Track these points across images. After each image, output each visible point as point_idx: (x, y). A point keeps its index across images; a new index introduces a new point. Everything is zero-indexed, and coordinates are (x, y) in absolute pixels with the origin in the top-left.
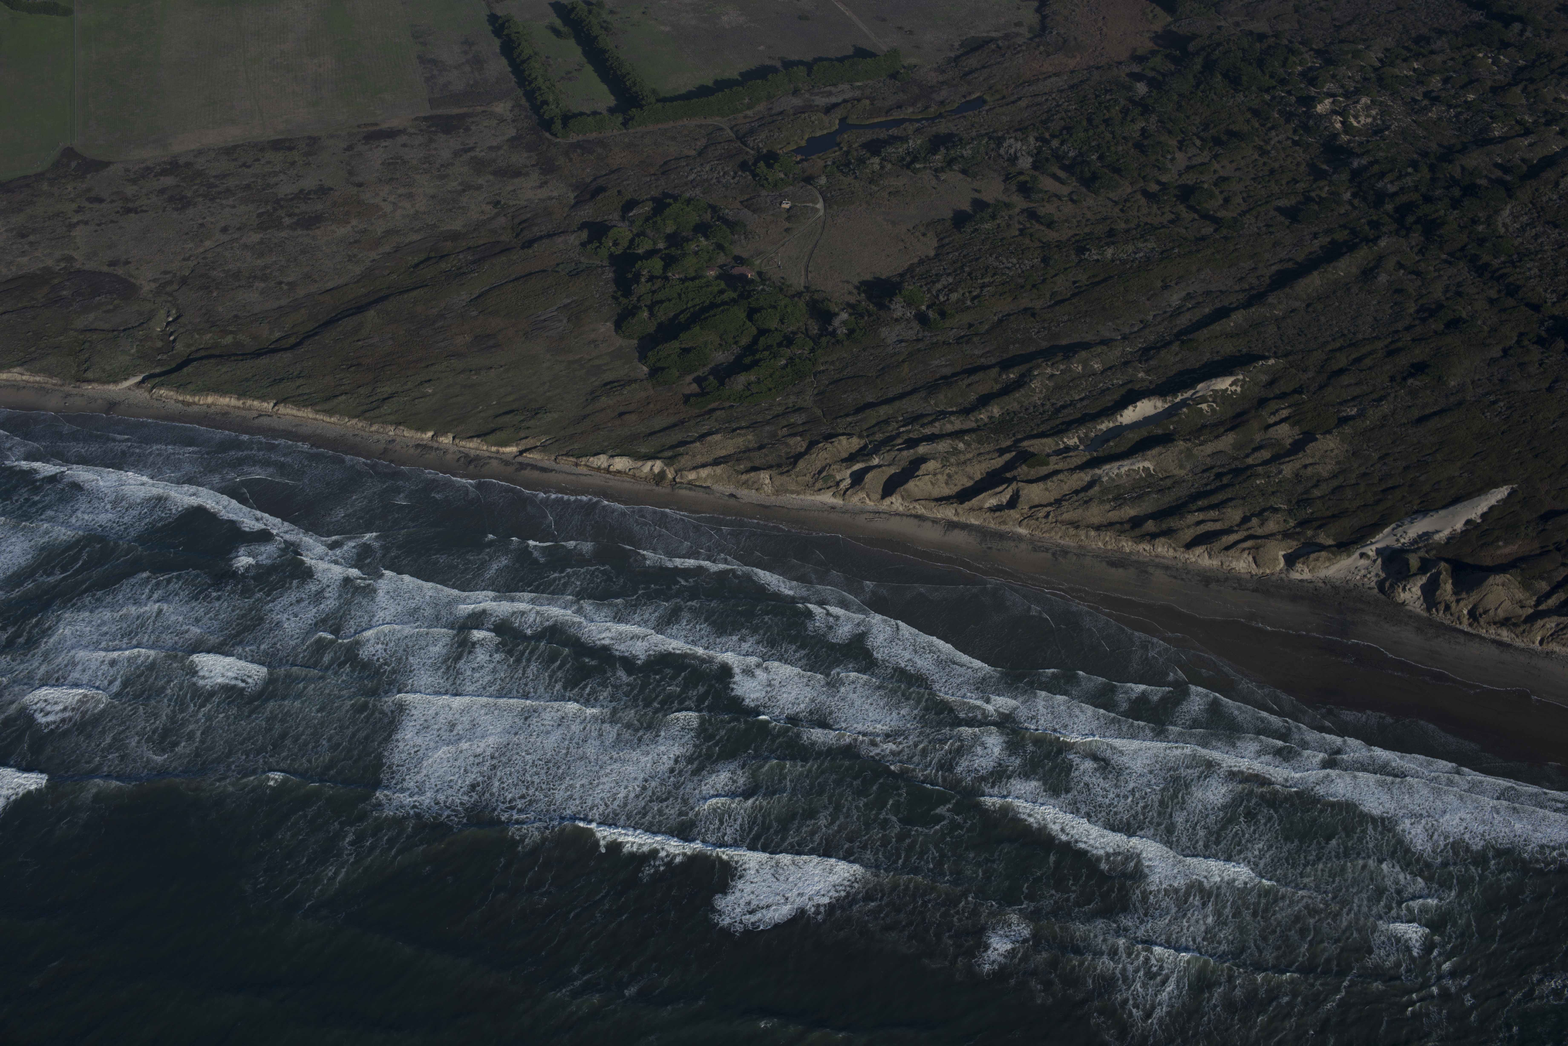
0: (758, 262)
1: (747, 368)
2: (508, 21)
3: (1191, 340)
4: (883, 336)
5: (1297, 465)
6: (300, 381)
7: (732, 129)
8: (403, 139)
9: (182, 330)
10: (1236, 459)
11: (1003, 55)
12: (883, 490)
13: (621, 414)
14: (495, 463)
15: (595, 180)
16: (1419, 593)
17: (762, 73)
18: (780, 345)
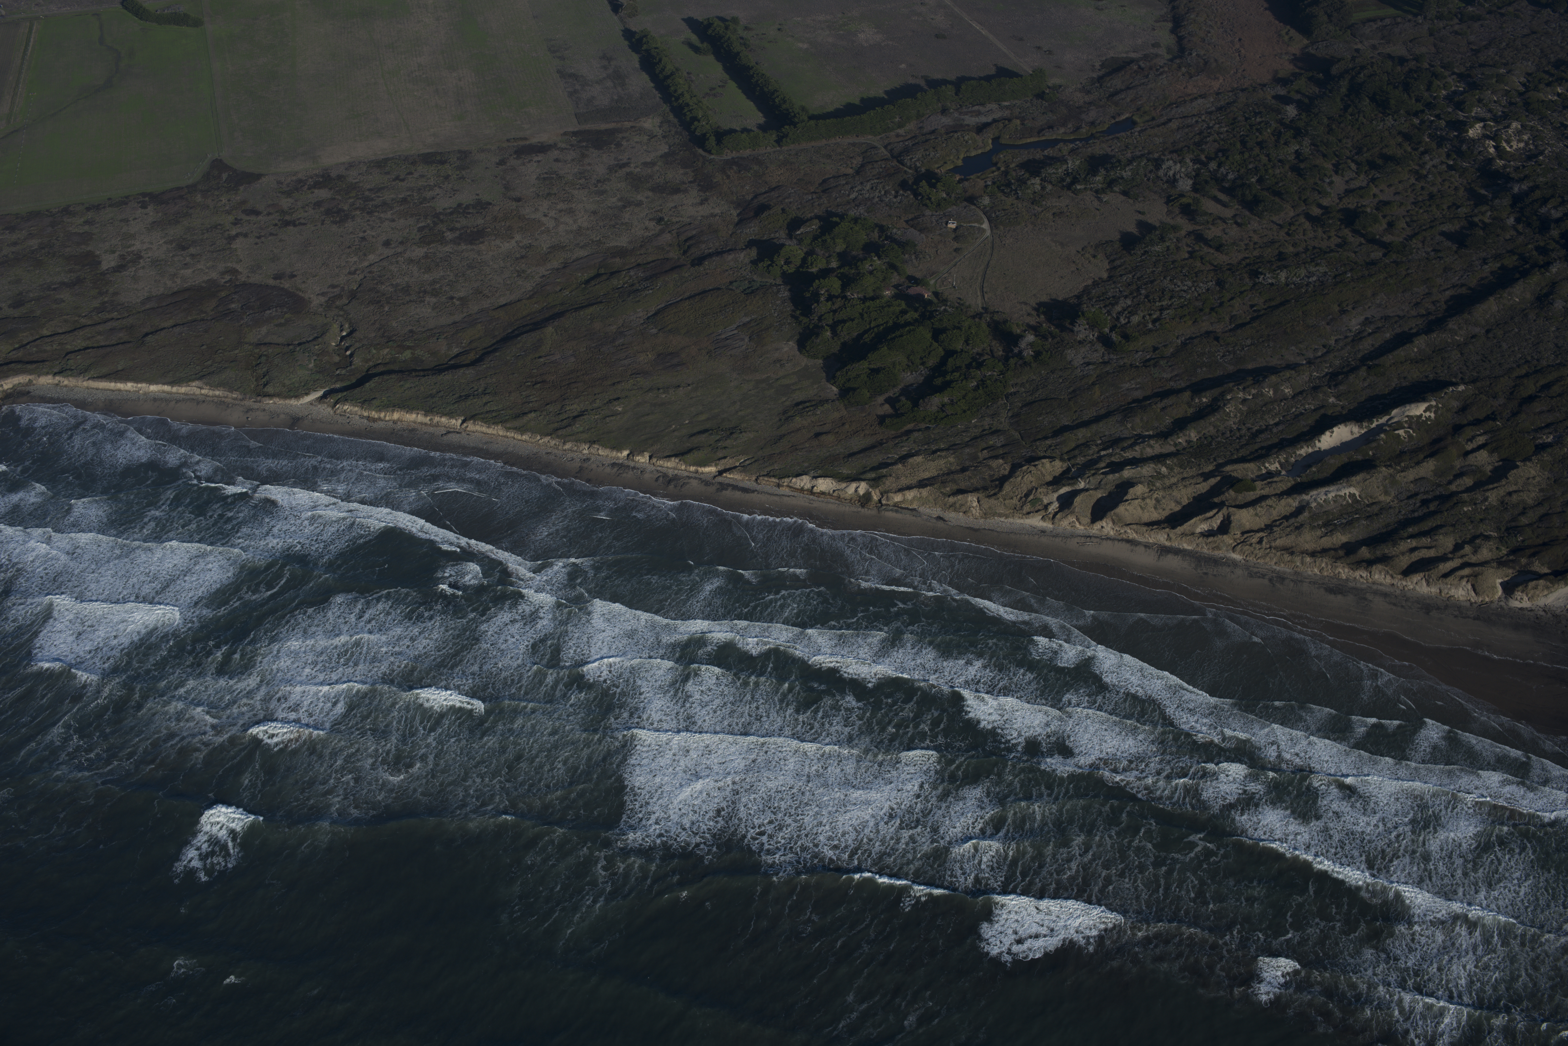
0: (932, 282)
1: (940, 389)
2: (646, 36)
3: (1377, 365)
4: (1069, 358)
5: (1502, 492)
6: (486, 399)
7: (885, 147)
8: (555, 153)
9: (357, 345)
10: (1439, 485)
11: (1147, 76)
12: (1093, 514)
13: (817, 435)
14: (694, 483)
15: (755, 197)
17: (908, 91)
18: (969, 366)
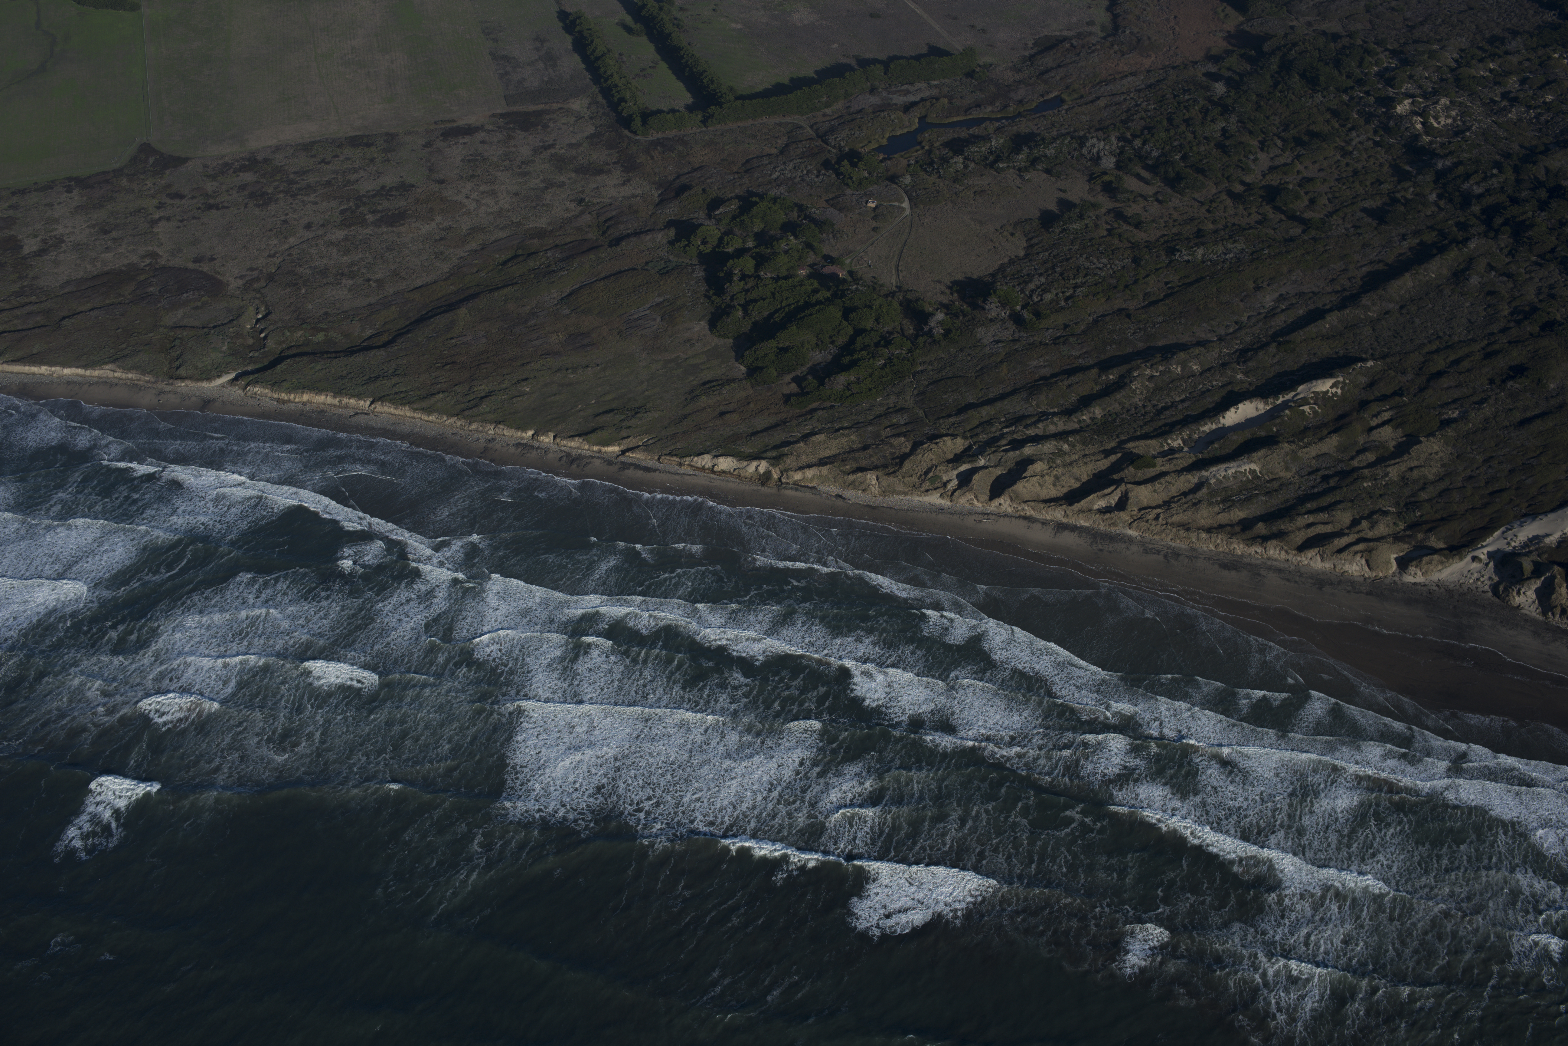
0: (848, 261)
1: (846, 368)
2: (579, 18)
3: (1287, 342)
4: (979, 336)
5: (1403, 467)
6: (395, 380)
7: (811, 127)
8: (481, 135)
9: (272, 327)
10: (1341, 461)
11: (1079, 54)
12: (991, 491)
13: (722, 414)
14: (597, 462)
15: (678, 177)
16: (1534, 596)
17: (838, 71)
18: (877, 345)
